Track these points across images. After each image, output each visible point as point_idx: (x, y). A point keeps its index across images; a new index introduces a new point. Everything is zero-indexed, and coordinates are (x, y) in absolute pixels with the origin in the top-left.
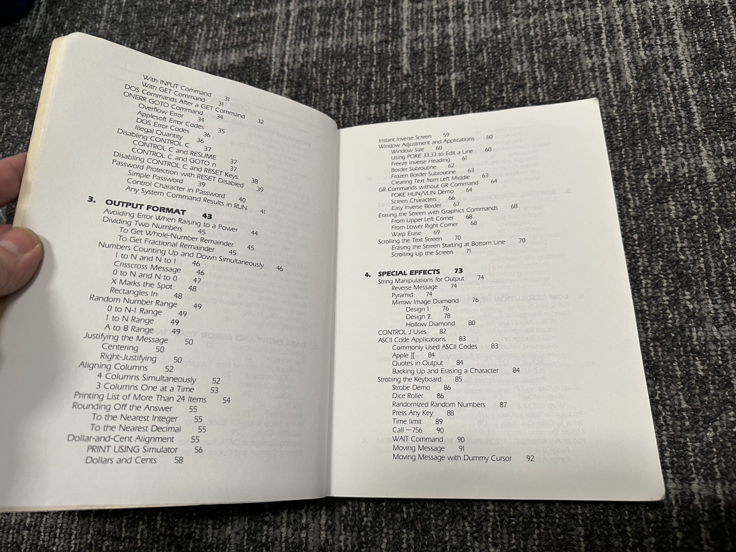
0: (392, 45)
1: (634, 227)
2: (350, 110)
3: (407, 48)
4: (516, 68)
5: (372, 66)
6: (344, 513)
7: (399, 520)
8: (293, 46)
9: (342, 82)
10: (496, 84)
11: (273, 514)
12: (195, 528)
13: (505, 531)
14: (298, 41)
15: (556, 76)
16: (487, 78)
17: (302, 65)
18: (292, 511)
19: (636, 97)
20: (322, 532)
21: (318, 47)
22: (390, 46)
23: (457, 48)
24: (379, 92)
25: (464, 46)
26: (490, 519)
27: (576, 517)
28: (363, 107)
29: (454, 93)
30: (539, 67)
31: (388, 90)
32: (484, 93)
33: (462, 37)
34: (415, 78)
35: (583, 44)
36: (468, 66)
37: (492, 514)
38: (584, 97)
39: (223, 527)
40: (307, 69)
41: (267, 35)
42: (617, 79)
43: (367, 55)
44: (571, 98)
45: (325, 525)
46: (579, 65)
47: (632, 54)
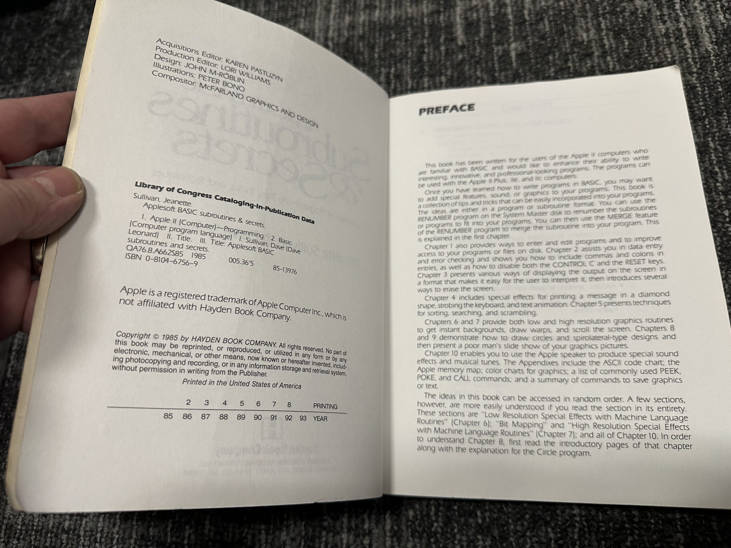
0: (444, 15)
1: (724, 203)
2: (401, 85)
3: (461, 19)
4: (582, 36)
5: (423, 37)
6: (411, 518)
7: (473, 525)
8: (337, 20)
9: (391, 55)
10: (560, 54)
11: (332, 518)
12: (247, 534)
13: (594, 538)
14: (342, 15)
15: (627, 43)
16: (550, 48)
17: (348, 39)
18: (353, 516)
19: (717, 64)
20: (387, 539)
21: (364, 21)
22: (442, 18)
23: (515, 17)
24: (432, 65)
25: (523, 15)
26: (576, 524)
27: (674, 522)
28: (415, 81)
29: (514, 64)
30: (607, 35)
31: (442, 62)
32: (548, 62)
33: (520, 5)
34: (471, 49)
35: (654, 9)
36: (527, 36)
37: (578, 519)
38: (659, 65)
39: (277, 533)
40: (354, 44)
41: (309, 10)
42: (695, 45)
43: (418, 27)
44: (645, 66)
45: (390, 531)
46: (652, 31)
47: (710, 18)
